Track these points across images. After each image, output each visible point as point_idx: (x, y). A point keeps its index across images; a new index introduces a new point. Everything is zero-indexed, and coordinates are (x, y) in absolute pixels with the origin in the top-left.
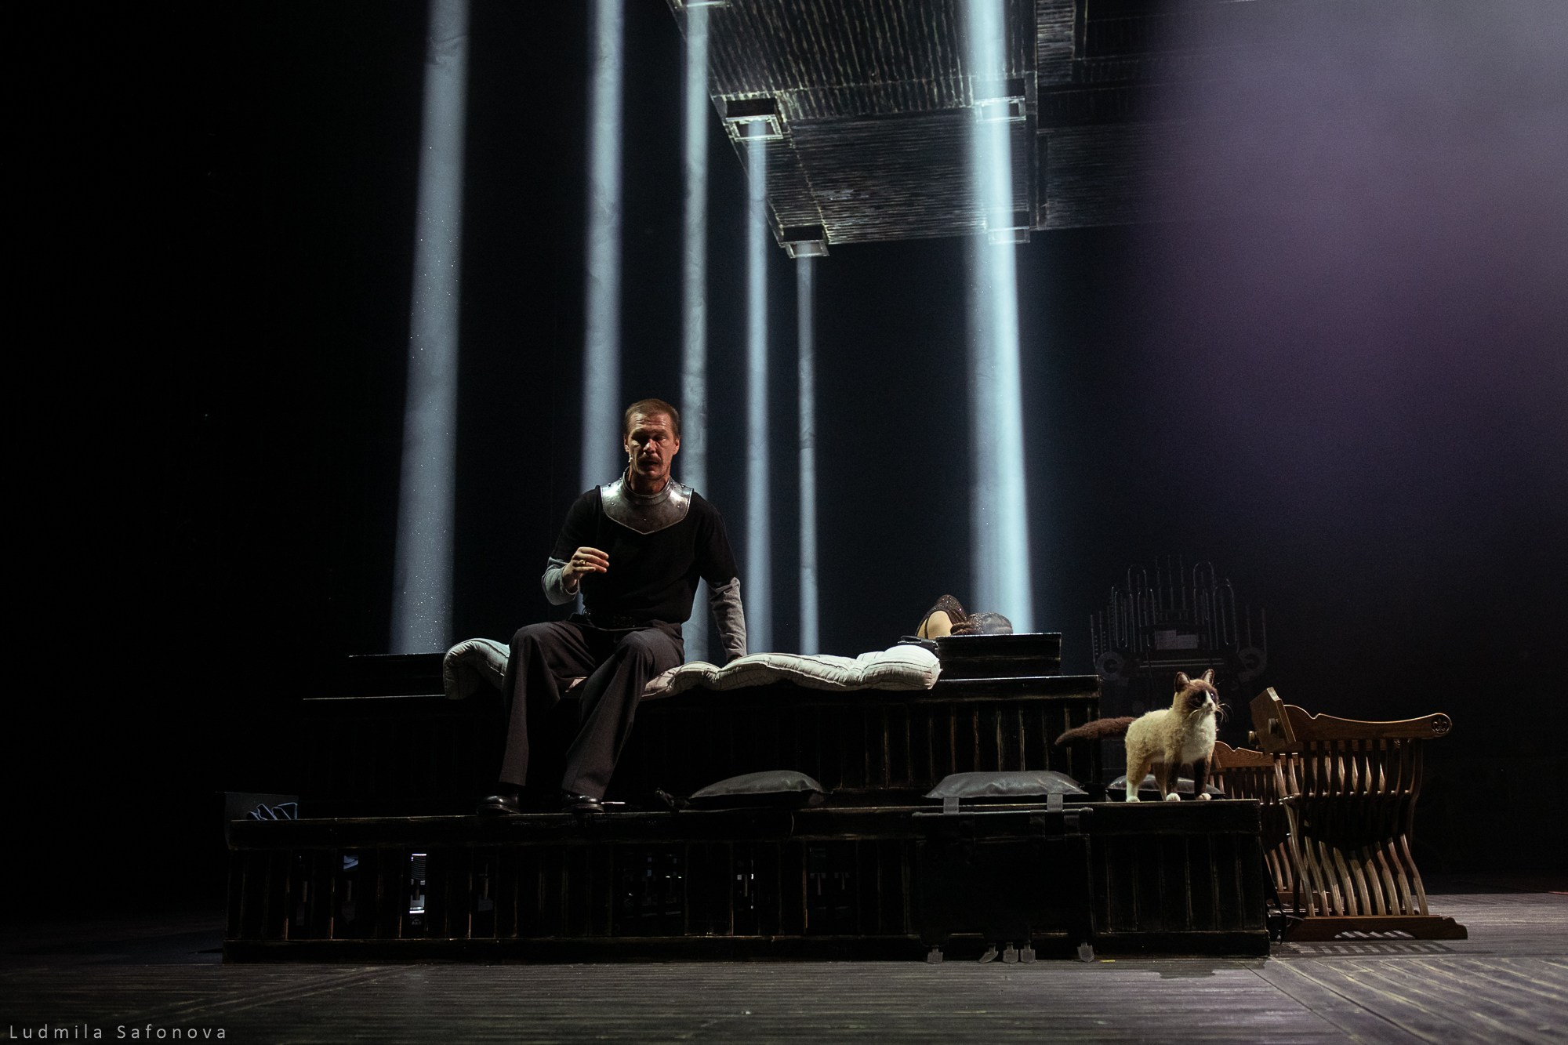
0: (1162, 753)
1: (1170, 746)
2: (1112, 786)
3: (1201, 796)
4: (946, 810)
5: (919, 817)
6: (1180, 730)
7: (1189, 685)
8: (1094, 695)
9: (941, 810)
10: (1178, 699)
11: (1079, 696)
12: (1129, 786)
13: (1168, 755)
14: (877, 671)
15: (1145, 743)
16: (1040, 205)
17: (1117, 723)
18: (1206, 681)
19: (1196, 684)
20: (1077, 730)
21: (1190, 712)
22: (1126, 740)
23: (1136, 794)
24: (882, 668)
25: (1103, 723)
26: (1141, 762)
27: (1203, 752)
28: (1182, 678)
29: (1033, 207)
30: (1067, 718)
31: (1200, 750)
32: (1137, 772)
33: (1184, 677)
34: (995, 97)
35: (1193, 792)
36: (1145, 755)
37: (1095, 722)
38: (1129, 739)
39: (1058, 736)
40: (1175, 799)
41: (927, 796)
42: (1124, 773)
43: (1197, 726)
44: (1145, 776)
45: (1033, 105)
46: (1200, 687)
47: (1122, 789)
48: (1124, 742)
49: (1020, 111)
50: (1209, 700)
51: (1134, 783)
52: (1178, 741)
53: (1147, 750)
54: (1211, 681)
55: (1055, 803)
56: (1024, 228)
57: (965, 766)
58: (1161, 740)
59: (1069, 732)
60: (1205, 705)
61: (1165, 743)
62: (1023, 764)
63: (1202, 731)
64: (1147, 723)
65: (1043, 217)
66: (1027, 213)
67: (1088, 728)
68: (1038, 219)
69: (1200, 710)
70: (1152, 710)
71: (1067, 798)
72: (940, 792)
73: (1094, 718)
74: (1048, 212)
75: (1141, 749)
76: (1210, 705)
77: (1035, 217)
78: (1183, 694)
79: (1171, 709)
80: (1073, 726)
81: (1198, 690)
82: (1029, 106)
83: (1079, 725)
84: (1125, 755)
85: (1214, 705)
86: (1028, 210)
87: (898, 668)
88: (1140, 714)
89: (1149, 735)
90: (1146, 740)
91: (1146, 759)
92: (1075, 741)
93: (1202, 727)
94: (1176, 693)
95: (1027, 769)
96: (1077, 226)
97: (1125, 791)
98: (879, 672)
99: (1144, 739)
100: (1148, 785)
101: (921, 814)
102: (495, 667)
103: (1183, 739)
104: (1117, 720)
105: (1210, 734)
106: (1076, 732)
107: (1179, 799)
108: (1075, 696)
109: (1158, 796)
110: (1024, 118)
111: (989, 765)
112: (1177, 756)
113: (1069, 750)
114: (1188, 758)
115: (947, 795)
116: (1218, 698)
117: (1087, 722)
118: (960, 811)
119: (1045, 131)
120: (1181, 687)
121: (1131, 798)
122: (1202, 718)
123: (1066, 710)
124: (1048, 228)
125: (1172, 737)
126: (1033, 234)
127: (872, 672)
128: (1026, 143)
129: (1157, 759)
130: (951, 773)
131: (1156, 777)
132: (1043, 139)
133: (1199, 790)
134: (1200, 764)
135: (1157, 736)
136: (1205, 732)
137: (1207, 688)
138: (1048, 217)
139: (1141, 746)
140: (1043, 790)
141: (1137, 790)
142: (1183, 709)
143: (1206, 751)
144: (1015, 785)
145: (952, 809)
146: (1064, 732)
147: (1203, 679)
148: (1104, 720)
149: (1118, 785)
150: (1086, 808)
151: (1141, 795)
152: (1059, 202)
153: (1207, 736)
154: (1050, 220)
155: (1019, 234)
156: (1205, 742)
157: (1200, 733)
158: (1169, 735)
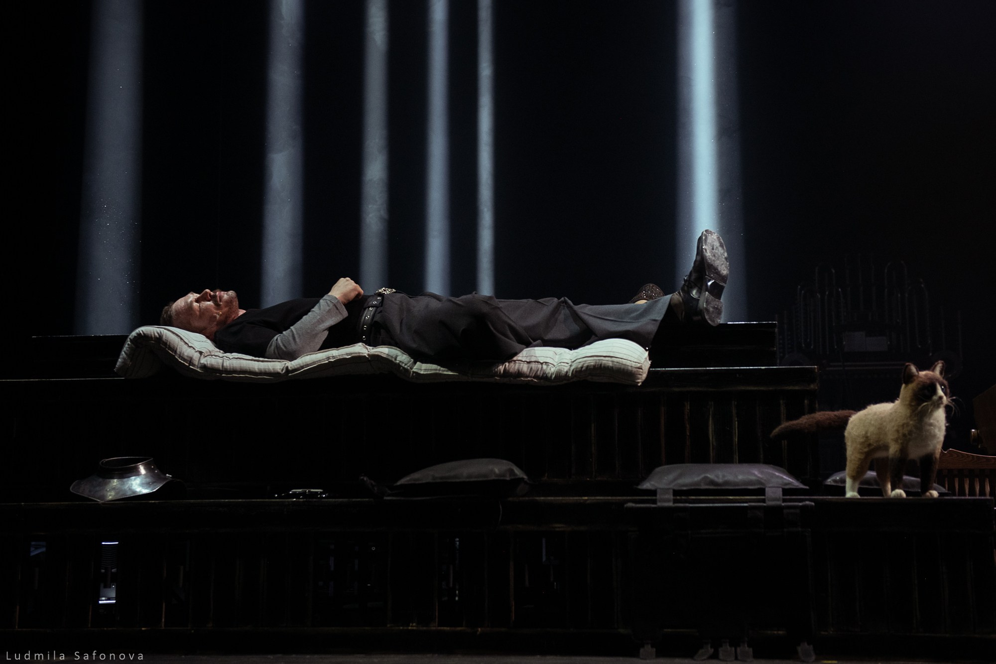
0: (886, 447)
1: (896, 440)
2: (829, 481)
3: (928, 494)
4: (660, 501)
5: (632, 508)
6: (907, 424)
7: (918, 376)
8: (812, 386)
9: (654, 502)
10: (905, 391)
11: (797, 388)
12: (849, 482)
13: (893, 449)
14: (585, 365)
15: (867, 437)
17: (835, 415)
18: (938, 373)
19: (926, 375)
20: (795, 422)
21: (919, 405)
22: (846, 434)
23: (856, 489)
24: (591, 362)
25: (821, 416)
26: (862, 457)
27: (931, 448)
28: (910, 370)
30: (783, 409)
31: (928, 446)
32: (858, 468)
33: (913, 369)
36: (866, 450)
37: (813, 415)
38: (850, 433)
39: (774, 429)
40: (901, 494)
41: (640, 487)
42: (842, 468)
43: (926, 420)
44: (866, 472)
46: (929, 379)
47: (840, 485)
48: (843, 437)
50: (941, 394)
51: (854, 478)
52: (904, 435)
53: (869, 445)
54: (943, 373)
55: (774, 495)
57: (676, 458)
58: (886, 434)
59: (785, 425)
60: (935, 398)
61: (890, 437)
62: (736, 457)
63: (931, 425)
64: (869, 417)
67: (804, 420)
69: (929, 403)
70: (876, 403)
71: (786, 492)
72: (653, 483)
73: (812, 411)
75: (862, 443)
76: (941, 399)
78: (911, 386)
79: (897, 402)
80: (789, 418)
81: (928, 382)
83: (797, 418)
84: (845, 450)
85: (944, 398)
87: (608, 362)
88: (862, 407)
89: (872, 429)
90: (869, 435)
91: (868, 454)
92: (793, 435)
93: (932, 421)
94: (903, 386)
95: (742, 461)
97: (844, 488)
98: (588, 366)
99: (866, 433)
100: (867, 482)
101: (634, 505)
102: (184, 360)
103: (910, 433)
104: (836, 413)
106: (793, 425)
107: (904, 495)
108: (791, 388)
109: (881, 492)
111: (701, 457)
112: (903, 450)
113: (785, 443)
114: (915, 453)
115: (662, 486)
117: (804, 415)
118: (675, 501)
120: (909, 378)
121: (850, 494)
122: (932, 411)
123: (781, 402)
125: (898, 431)
127: (580, 366)
129: (881, 454)
130: (660, 465)
131: (877, 472)
133: (926, 487)
134: (928, 459)
135: (881, 429)
136: (935, 426)
137: (939, 380)
139: (862, 440)
140: (761, 483)
141: (857, 486)
142: (911, 401)
143: (935, 447)
144: (730, 477)
145: (666, 501)
146: (780, 424)
147: (933, 371)
148: (822, 413)
149: (835, 481)
150: (807, 503)
151: (860, 491)
153: (937, 431)
156: (934, 436)
157: (928, 428)
158: (895, 428)
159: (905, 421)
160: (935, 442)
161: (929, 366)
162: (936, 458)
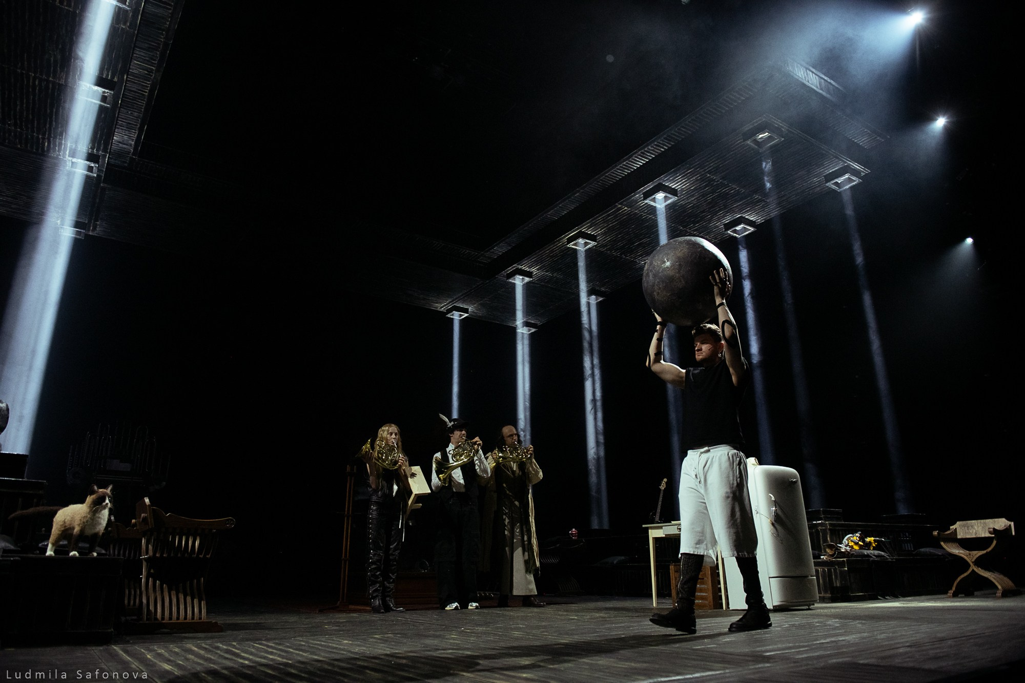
0: (74, 528)
1: (79, 525)
2: (39, 545)
3: (91, 554)
7: (97, 492)
8: (40, 492)
10: (89, 499)
11: (31, 492)
12: (50, 547)
13: (77, 529)
15: (65, 522)
16: (94, 222)
17: (50, 509)
18: (108, 491)
20: (25, 511)
21: (95, 507)
22: (54, 520)
23: (53, 551)
25: (41, 509)
26: (60, 533)
27: (98, 530)
28: (94, 488)
29: (90, 221)
30: (20, 504)
31: (96, 528)
32: (56, 539)
33: (96, 488)
34: (81, 159)
35: (87, 551)
36: (62, 529)
38: (56, 519)
39: (12, 514)
40: (76, 554)
43: (97, 515)
45: (103, 170)
46: (103, 493)
49: (94, 171)
50: (107, 501)
51: (53, 544)
52: (84, 522)
53: (65, 526)
54: (111, 491)
56: (82, 231)
58: (74, 522)
59: (19, 512)
60: (104, 504)
61: (76, 523)
63: (99, 518)
65: (94, 229)
66: (86, 224)
68: (91, 228)
69: (101, 506)
74: (98, 227)
75: (62, 527)
76: (107, 504)
77: (90, 227)
78: (92, 496)
80: (23, 508)
81: (103, 495)
82: (99, 170)
83: (28, 508)
85: (109, 504)
86: (86, 222)
89: (68, 518)
90: (66, 521)
91: (63, 532)
92: (22, 518)
93: (100, 515)
94: (89, 496)
96: (113, 238)
103: (87, 521)
105: (104, 520)
108: (28, 492)
110: (95, 175)
112: (82, 531)
114: (89, 532)
116: (112, 500)
119: (106, 185)
121: (50, 553)
122: (101, 511)
123: (20, 499)
124: (96, 235)
125: (81, 520)
126: (87, 236)
128: (93, 188)
129: (70, 532)
132: (103, 189)
133: (91, 550)
136: (101, 518)
137: (107, 494)
138: (97, 229)
139: (62, 524)
141: (54, 549)
142: (91, 505)
146: (16, 512)
147: (107, 490)
149: (42, 546)
152: (106, 224)
153: (102, 521)
154: (98, 230)
155: (78, 233)
156: (100, 524)
157: (97, 519)
158: (80, 518)
159: (86, 515)
160: (101, 526)
161: (106, 487)
162: (99, 535)
